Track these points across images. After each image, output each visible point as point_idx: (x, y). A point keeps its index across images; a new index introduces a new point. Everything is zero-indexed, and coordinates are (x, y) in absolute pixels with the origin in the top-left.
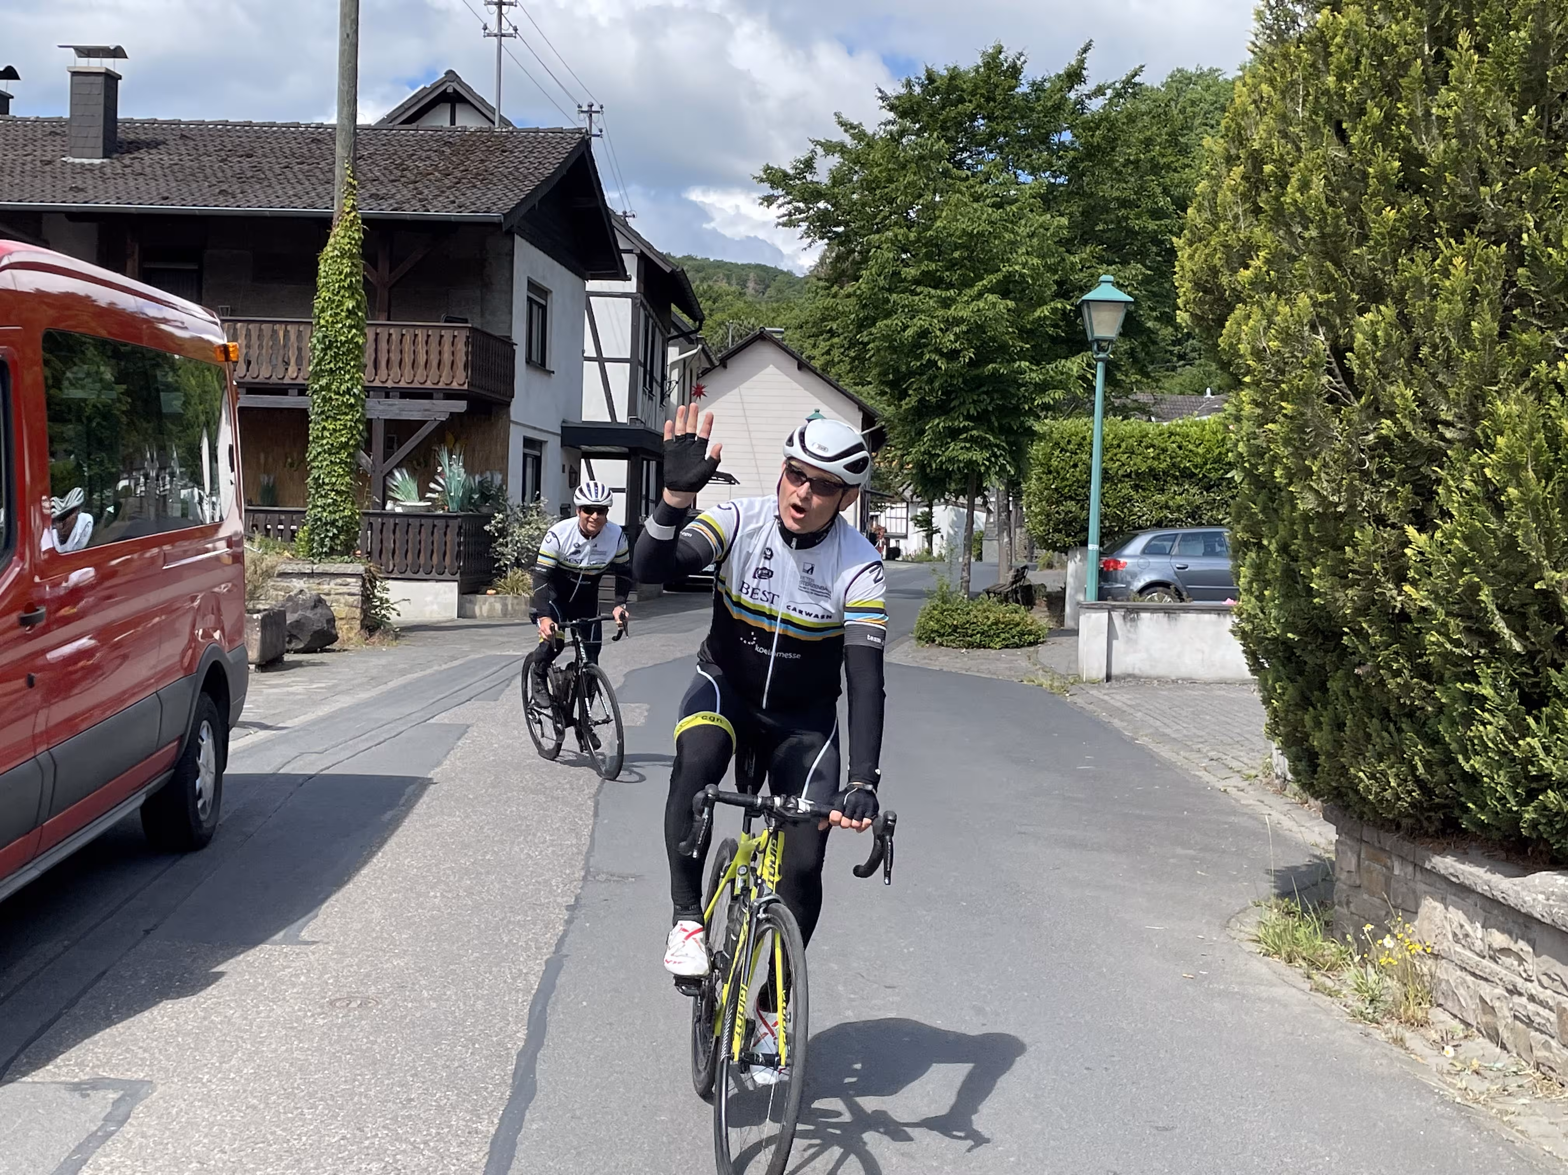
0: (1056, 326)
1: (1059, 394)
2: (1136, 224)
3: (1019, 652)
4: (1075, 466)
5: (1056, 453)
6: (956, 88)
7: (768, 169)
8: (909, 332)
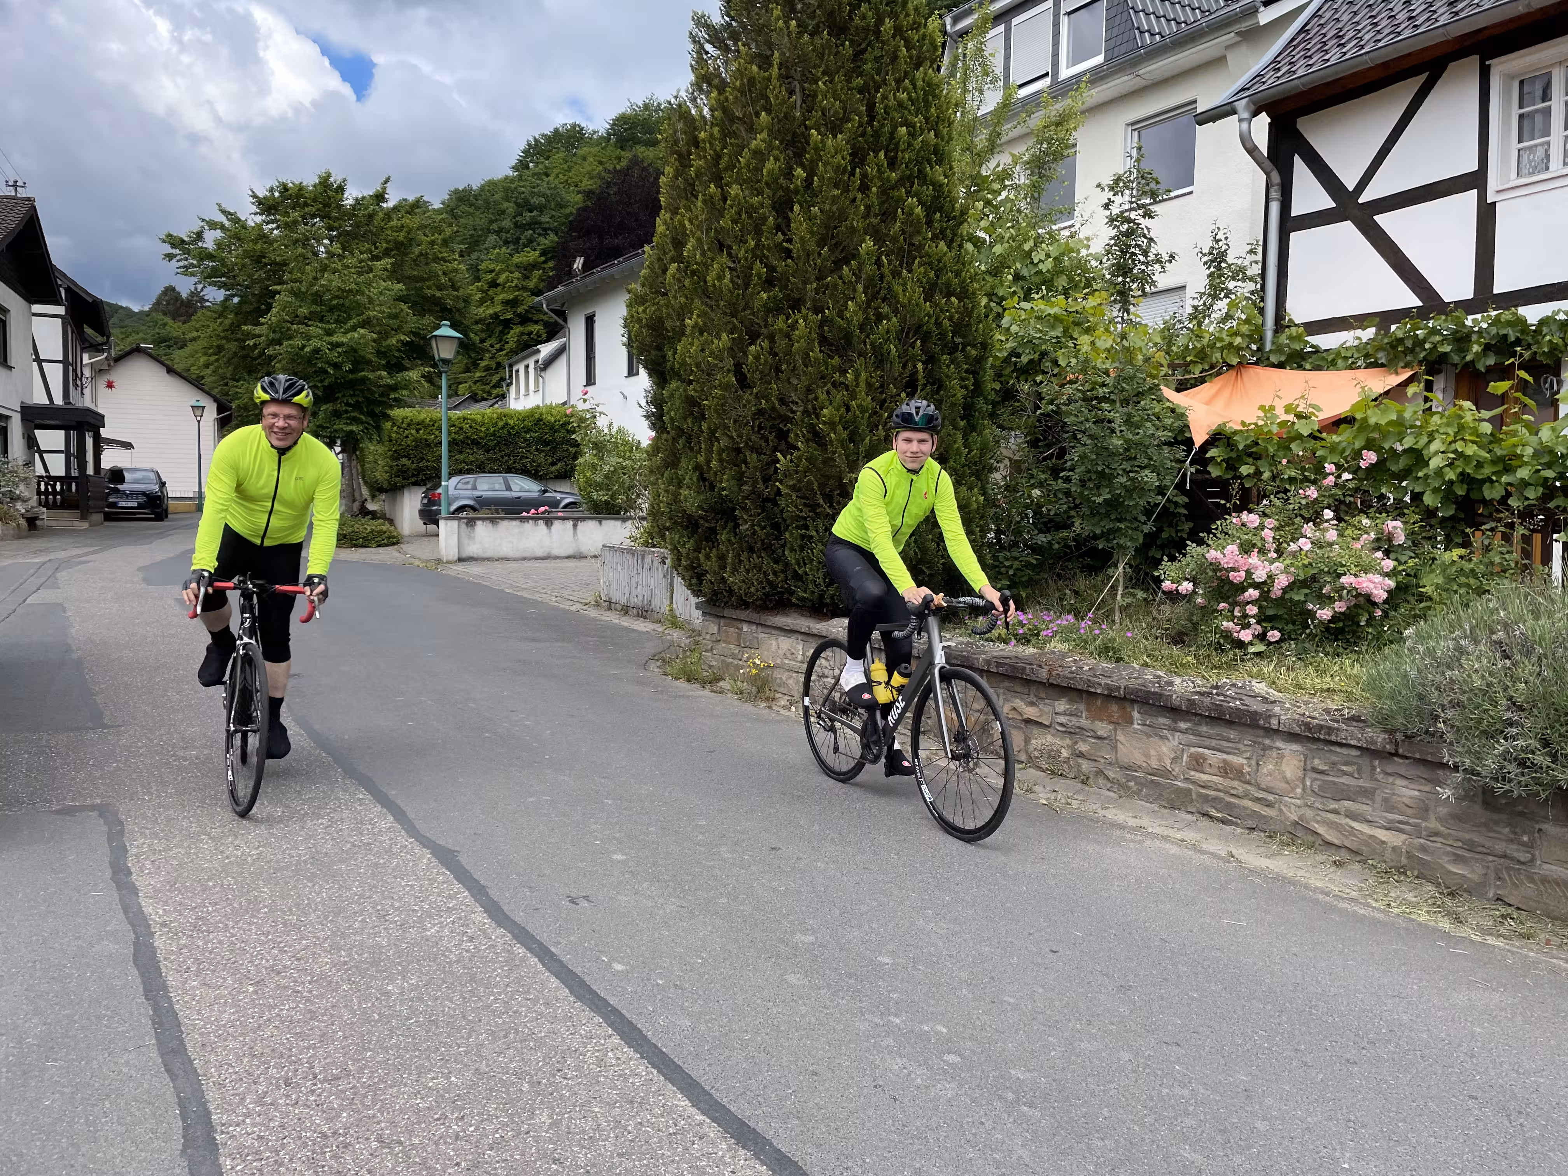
0: (399, 350)
1: (405, 392)
2: (429, 292)
3: (389, 548)
4: (407, 437)
5: (395, 428)
6: (302, 196)
7: (170, 235)
8: (307, 349)
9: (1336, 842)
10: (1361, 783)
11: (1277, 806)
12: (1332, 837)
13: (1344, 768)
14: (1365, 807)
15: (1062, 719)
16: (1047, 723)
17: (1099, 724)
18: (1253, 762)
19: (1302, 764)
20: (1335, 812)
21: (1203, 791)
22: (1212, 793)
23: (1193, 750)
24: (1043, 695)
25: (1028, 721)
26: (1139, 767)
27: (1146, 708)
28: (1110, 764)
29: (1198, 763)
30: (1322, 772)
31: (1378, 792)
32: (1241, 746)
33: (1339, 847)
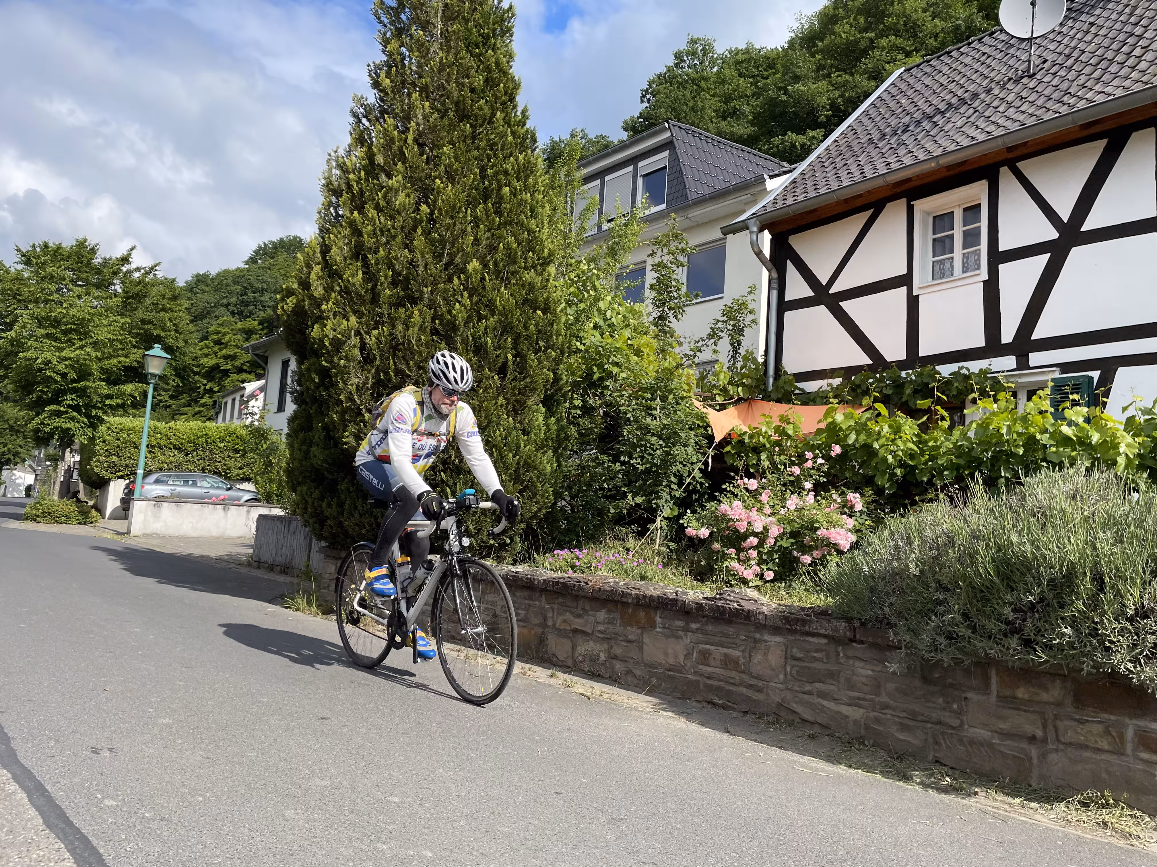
3: (84, 525)
9: (811, 719)
10: (829, 666)
11: (765, 690)
12: (807, 715)
13: (815, 655)
14: (832, 688)
15: (601, 628)
16: (590, 631)
17: (629, 628)
18: (747, 654)
19: (784, 653)
20: (809, 693)
21: (708, 682)
22: (715, 683)
23: (701, 646)
24: (587, 607)
25: (575, 631)
26: (660, 664)
27: (666, 613)
28: (637, 663)
29: (705, 657)
30: (799, 659)
31: (842, 674)
32: (737, 641)
33: (813, 723)
